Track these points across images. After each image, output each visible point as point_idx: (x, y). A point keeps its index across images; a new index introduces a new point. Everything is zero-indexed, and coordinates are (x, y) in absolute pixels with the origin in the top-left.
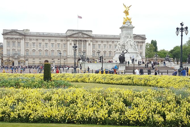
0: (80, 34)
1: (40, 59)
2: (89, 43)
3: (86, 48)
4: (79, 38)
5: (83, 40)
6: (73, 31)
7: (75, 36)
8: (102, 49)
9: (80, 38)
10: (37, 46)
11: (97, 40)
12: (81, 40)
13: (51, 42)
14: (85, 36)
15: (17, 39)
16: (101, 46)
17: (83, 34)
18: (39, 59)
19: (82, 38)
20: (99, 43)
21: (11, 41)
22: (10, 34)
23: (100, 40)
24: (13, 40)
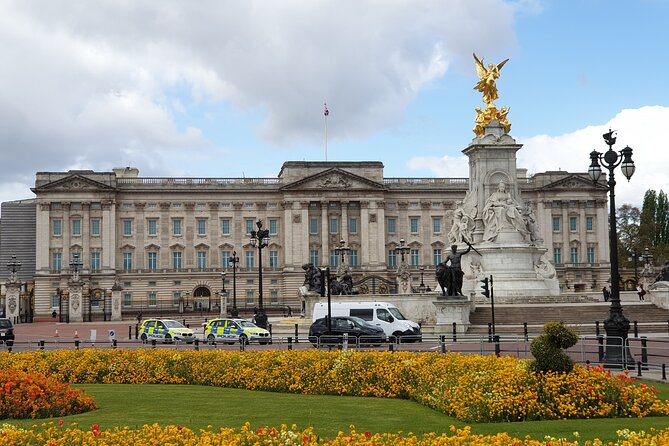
0: (335, 179)
1: (177, 283)
2: (373, 212)
3: (359, 235)
4: (329, 194)
5: (348, 200)
6: (307, 165)
7: (314, 185)
8: (427, 234)
9: (334, 195)
10: (165, 231)
11: (404, 198)
12: (339, 203)
13: (220, 214)
14: (356, 185)
15: (89, 206)
16: (420, 223)
17: (345, 176)
18: (171, 282)
19: (341, 194)
20: (414, 211)
21: (66, 215)
22: (61, 188)
23: (417, 198)
24: (73, 212)
